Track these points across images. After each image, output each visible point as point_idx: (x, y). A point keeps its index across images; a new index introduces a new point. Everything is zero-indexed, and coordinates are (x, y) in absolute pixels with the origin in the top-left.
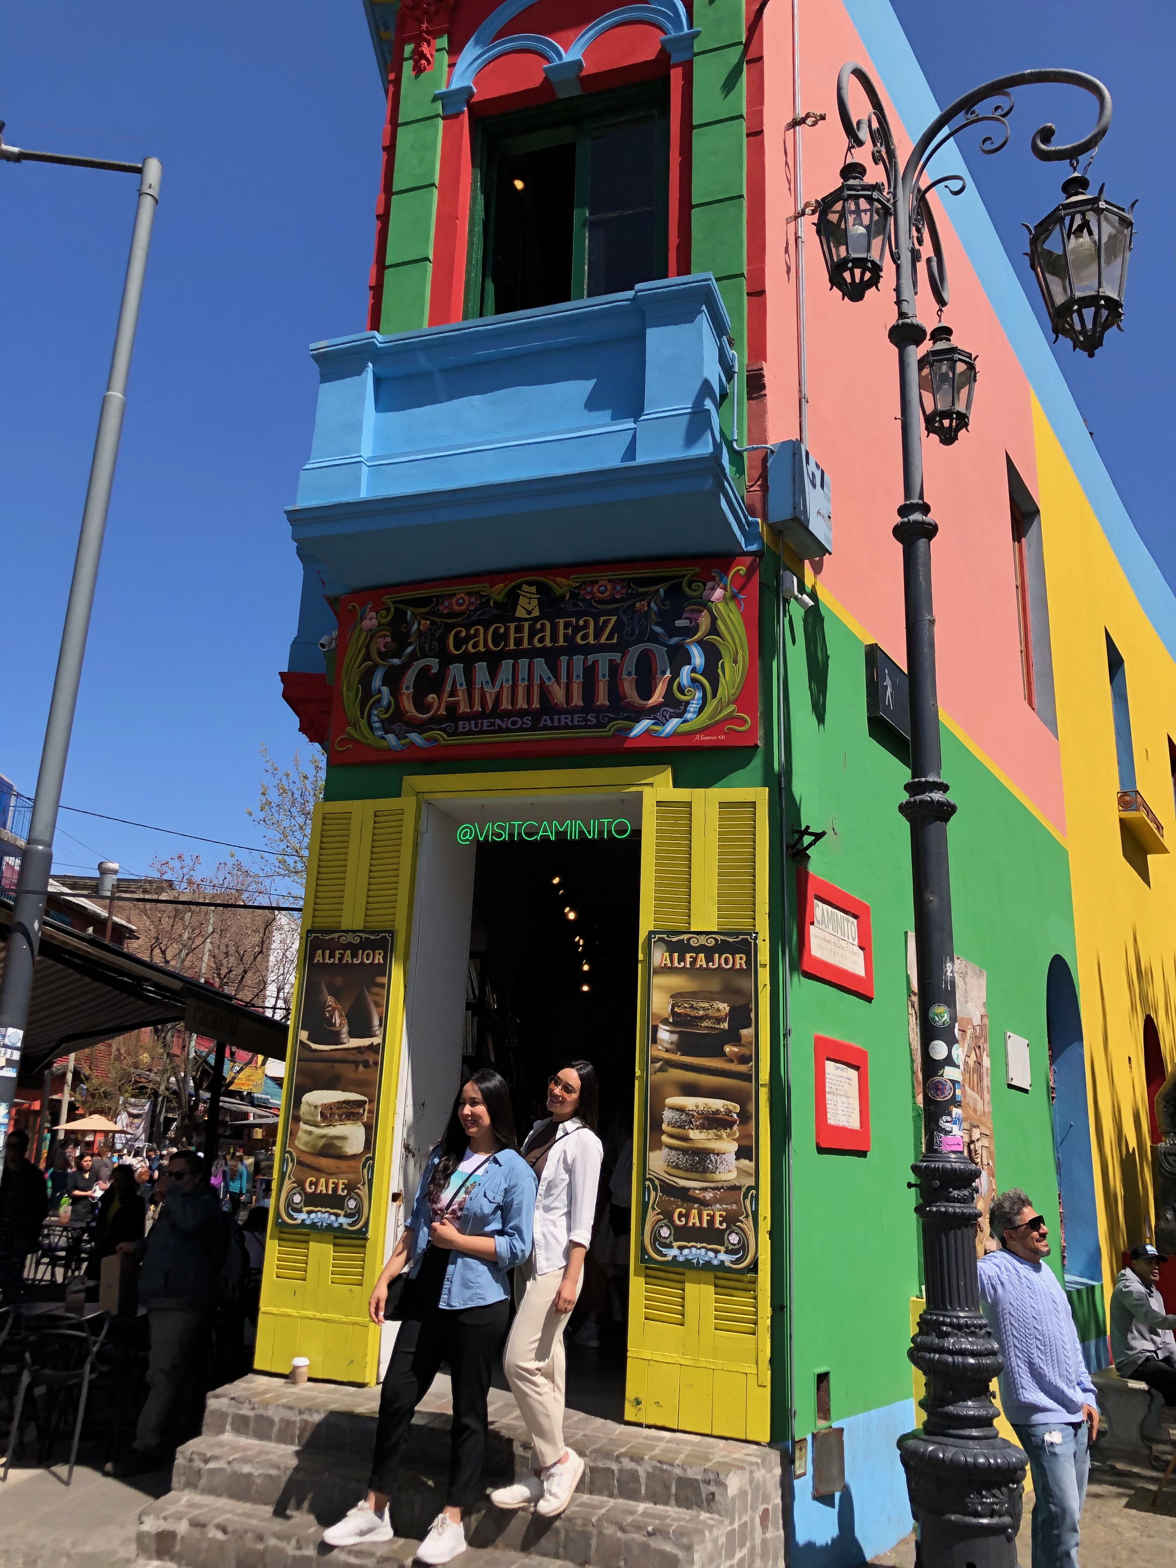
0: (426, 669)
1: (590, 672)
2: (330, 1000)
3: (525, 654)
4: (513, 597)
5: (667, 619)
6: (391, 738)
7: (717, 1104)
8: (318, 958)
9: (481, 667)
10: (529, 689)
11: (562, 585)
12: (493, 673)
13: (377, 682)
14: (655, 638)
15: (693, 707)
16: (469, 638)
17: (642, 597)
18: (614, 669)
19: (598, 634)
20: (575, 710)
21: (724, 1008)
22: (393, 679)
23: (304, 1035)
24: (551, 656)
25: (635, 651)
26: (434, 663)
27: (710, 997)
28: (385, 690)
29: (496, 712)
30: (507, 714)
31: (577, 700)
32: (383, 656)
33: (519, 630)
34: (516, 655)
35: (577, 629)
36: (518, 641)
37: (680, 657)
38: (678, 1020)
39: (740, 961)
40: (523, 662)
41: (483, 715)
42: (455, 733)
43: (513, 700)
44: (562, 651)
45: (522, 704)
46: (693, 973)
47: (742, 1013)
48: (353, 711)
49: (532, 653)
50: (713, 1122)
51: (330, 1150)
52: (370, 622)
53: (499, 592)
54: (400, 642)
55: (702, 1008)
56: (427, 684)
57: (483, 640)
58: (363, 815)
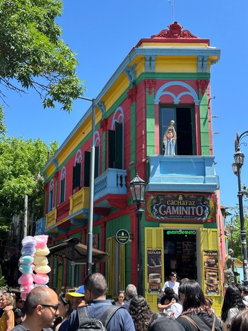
0: (163, 207)
1: (191, 210)
2: (152, 260)
4: (178, 196)
5: (202, 202)
6: (158, 217)
7: (214, 273)
8: (149, 253)
9: (173, 208)
10: (181, 211)
11: (186, 195)
12: (175, 208)
13: (154, 208)
14: (201, 205)
15: (207, 216)
16: (171, 202)
17: (199, 198)
18: (195, 209)
19: (192, 204)
21: (214, 260)
22: (157, 208)
23: (148, 265)
24: (185, 207)
25: (198, 207)
26: (165, 206)
29: (176, 215)
30: (178, 215)
31: (189, 214)
32: (156, 203)
33: (179, 202)
34: (179, 206)
35: (189, 203)
36: (179, 204)
37: (204, 208)
38: (208, 262)
39: (216, 254)
41: (174, 215)
42: (169, 217)
45: (180, 214)
46: (209, 256)
47: (217, 261)
48: (150, 212)
49: (182, 206)
50: (213, 276)
51: (155, 282)
52: (152, 197)
53: (175, 195)
54: (158, 201)
55: (211, 260)
56: (164, 209)
57: (173, 203)
58: (154, 229)
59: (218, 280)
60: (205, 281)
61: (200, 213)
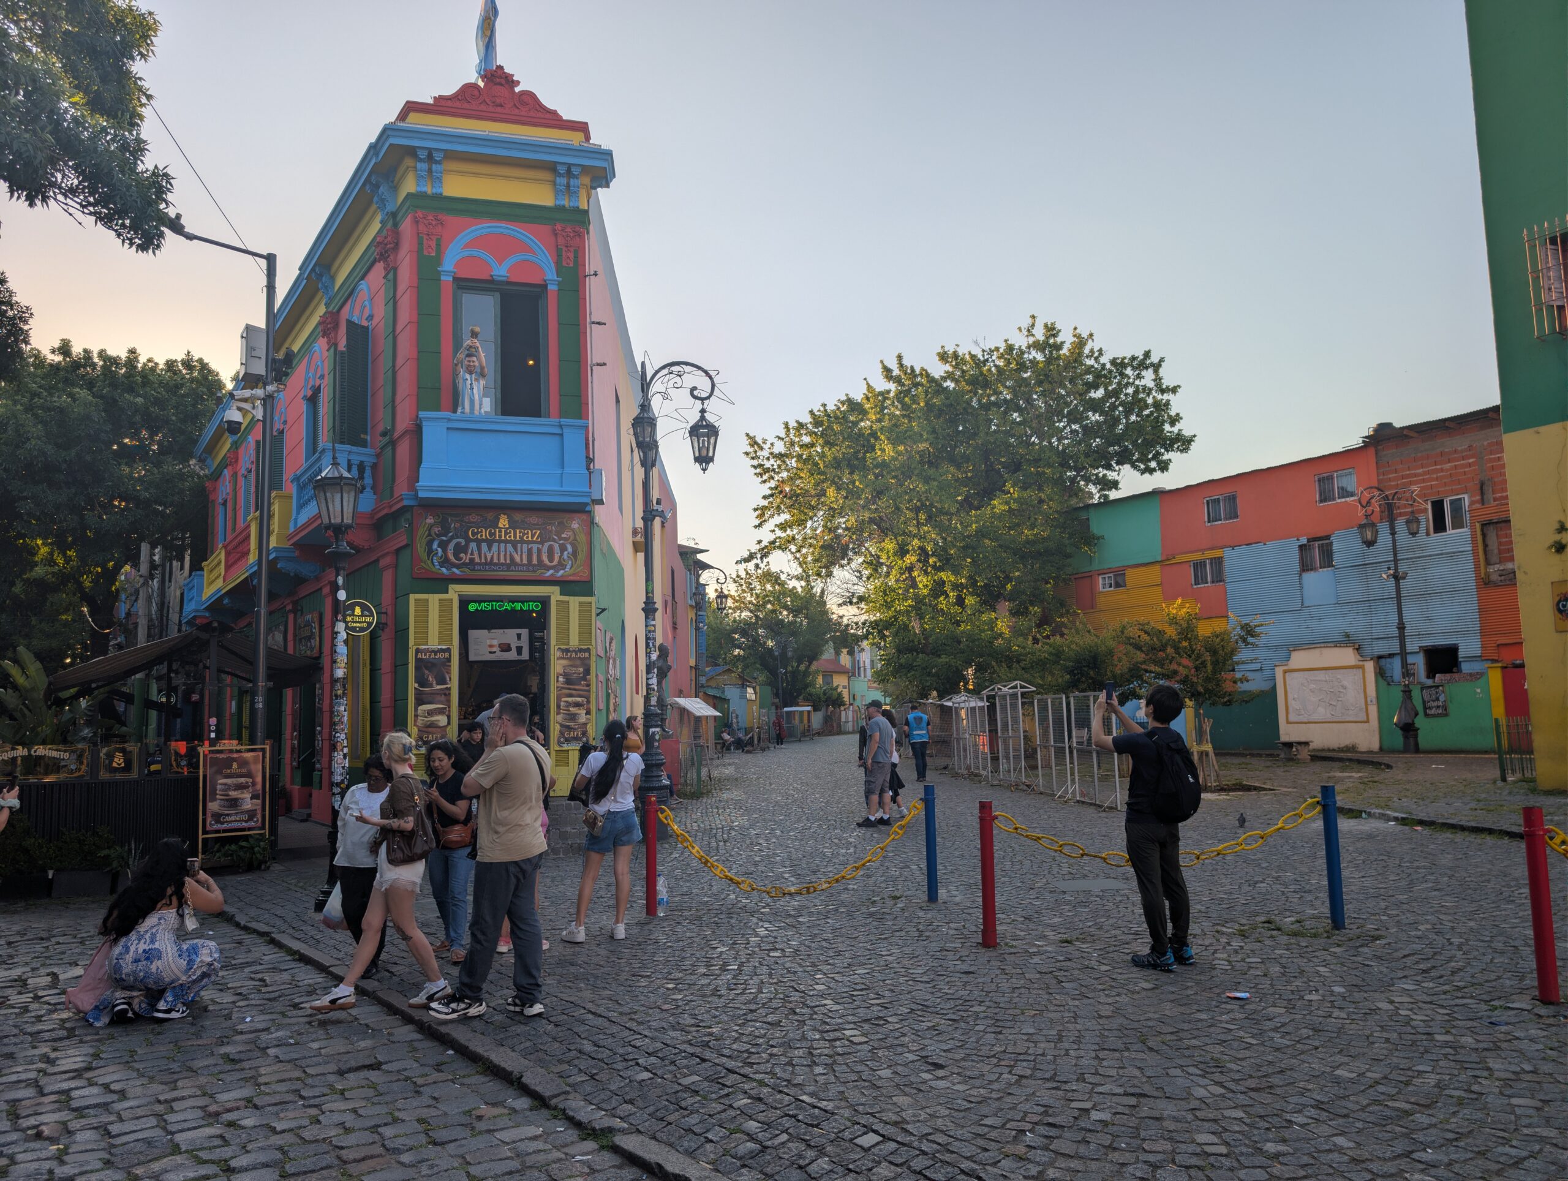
0: (458, 544)
1: (530, 551)
2: (426, 672)
3: (502, 541)
4: (497, 518)
5: (559, 534)
6: (444, 570)
7: (579, 699)
8: (419, 656)
9: (484, 546)
10: (505, 555)
11: (518, 516)
12: (490, 548)
13: (435, 546)
14: (554, 540)
15: (569, 566)
16: (478, 533)
17: (550, 524)
18: (539, 551)
19: (533, 536)
20: (524, 565)
21: (581, 670)
22: (444, 545)
23: (416, 685)
24: (514, 544)
25: (547, 545)
26: (463, 542)
27: (576, 666)
28: (440, 550)
29: (491, 563)
30: (496, 564)
31: (525, 561)
32: (438, 535)
33: (500, 532)
34: (500, 542)
35: (524, 534)
36: (500, 536)
37: (563, 549)
38: (565, 675)
39: (587, 655)
40: (502, 545)
41: (486, 563)
42: (474, 570)
43: (499, 559)
44: (518, 542)
45: (502, 561)
46: (570, 659)
47: (587, 672)
48: (424, 556)
49: (506, 542)
50: (577, 705)
51: (432, 725)
52: (430, 520)
53: (490, 515)
54: (446, 530)
55: (573, 670)
56: (459, 550)
57: (485, 534)
58: (434, 600)
59: (588, 713)
60: (559, 718)
61: (551, 558)
